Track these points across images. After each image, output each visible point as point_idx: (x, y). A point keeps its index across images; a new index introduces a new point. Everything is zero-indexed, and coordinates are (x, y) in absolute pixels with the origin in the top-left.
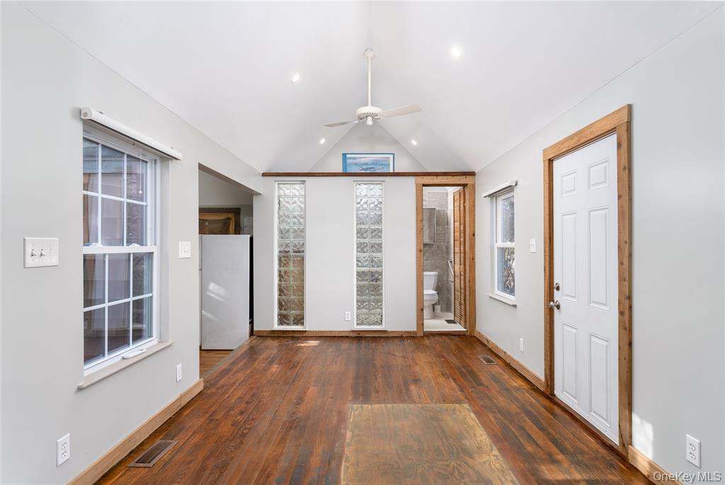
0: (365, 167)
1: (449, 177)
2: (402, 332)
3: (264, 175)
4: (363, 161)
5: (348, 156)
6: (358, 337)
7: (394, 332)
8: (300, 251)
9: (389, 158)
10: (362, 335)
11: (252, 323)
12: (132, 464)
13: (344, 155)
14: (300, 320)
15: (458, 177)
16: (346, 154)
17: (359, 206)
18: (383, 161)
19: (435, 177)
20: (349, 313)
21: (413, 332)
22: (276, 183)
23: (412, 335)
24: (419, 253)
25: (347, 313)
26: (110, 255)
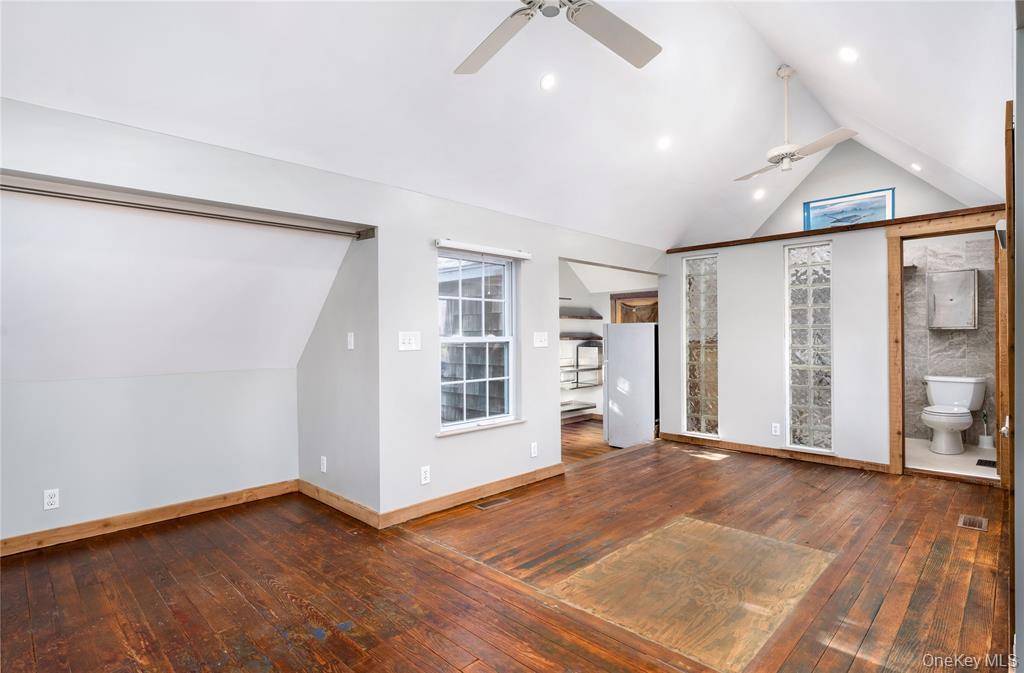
0: (840, 217)
1: (953, 220)
2: (863, 462)
3: (669, 252)
4: (838, 208)
5: (812, 205)
6: (792, 460)
7: (848, 460)
8: (712, 343)
9: (885, 196)
10: (798, 457)
11: (657, 423)
12: (476, 505)
13: (806, 205)
14: (713, 427)
15: (975, 217)
16: (809, 203)
17: (794, 278)
18: (873, 203)
19: (925, 223)
20: (778, 425)
21: (883, 466)
22: (684, 260)
23: (880, 470)
24: (895, 345)
25: (774, 425)
26: (467, 344)
